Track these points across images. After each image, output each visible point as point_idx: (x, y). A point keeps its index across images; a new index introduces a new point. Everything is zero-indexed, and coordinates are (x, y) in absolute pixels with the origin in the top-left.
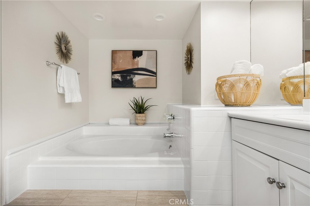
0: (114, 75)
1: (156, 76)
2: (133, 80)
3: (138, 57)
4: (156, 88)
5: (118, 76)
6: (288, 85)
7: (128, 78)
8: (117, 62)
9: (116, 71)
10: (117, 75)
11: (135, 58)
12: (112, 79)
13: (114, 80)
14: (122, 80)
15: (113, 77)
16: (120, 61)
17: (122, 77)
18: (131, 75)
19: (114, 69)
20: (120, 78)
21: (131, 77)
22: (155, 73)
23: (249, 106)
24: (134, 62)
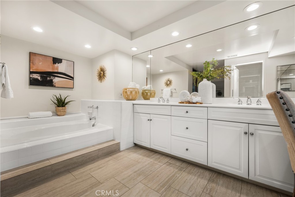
0: (33, 74)
1: (73, 80)
2: (53, 80)
3: (58, 64)
4: (73, 88)
5: (37, 76)
6: (144, 93)
7: (48, 78)
8: (36, 64)
9: (35, 71)
10: (35, 74)
11: (55, 63)
12: (30, 78)
13: (32, 79)
14: (41, 80)
15: (31, 76)
16: (40, 64)
17: (41, 77)
18: (52, 77)
19: (32, 69)
20: (39, 78)
21: (51, 78)
22: (73, 78)
23: (135, 100)
24: (54, 67)
